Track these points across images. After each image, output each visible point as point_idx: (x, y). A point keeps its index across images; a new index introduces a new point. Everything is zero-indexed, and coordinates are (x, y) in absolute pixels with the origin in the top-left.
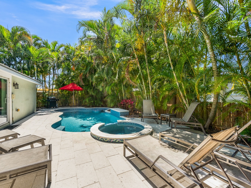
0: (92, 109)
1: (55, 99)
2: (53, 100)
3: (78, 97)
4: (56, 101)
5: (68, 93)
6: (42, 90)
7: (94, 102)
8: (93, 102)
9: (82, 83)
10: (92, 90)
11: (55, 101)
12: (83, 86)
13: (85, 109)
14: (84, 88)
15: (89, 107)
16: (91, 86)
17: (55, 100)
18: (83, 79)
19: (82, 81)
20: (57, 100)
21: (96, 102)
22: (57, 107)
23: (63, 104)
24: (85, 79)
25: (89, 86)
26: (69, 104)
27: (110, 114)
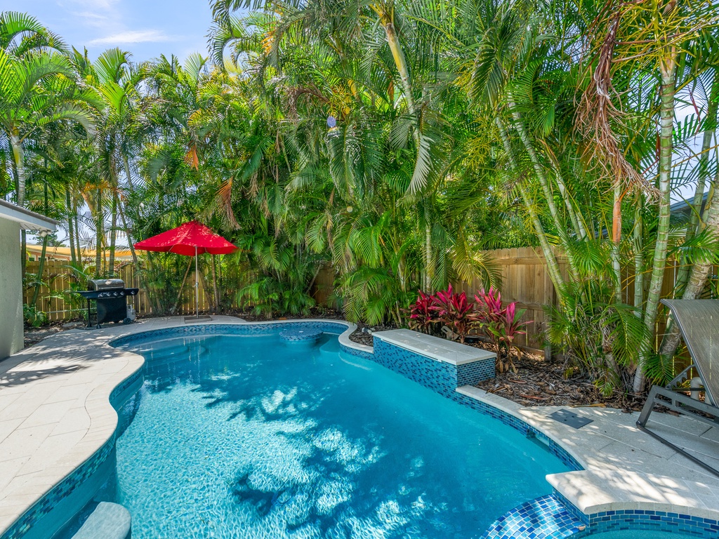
0: (275, 327)
1: (122, 290)
2: (111, 291)
3: (216, 277)
4: (125, 297)
5: (176, 264)
6: (70, 252)
7: (281, 297)
8: (276, 297)
9: (231, 223)
10: (272, 247)
11: (119, 295)
12: (234, 232)
13: (247, 329)
14: (241, 241)
15: (262, 317)
16: (266, 233)
17: (119, 291)
18: (235, 207)
19: (230, 213)
20: (131, 290)
21: (287, 296)
22: (129, 320)
23: (156, 305)
24: (243, 206)
25: (258, 233)
26: (179, 304)
27: (368, 357)
